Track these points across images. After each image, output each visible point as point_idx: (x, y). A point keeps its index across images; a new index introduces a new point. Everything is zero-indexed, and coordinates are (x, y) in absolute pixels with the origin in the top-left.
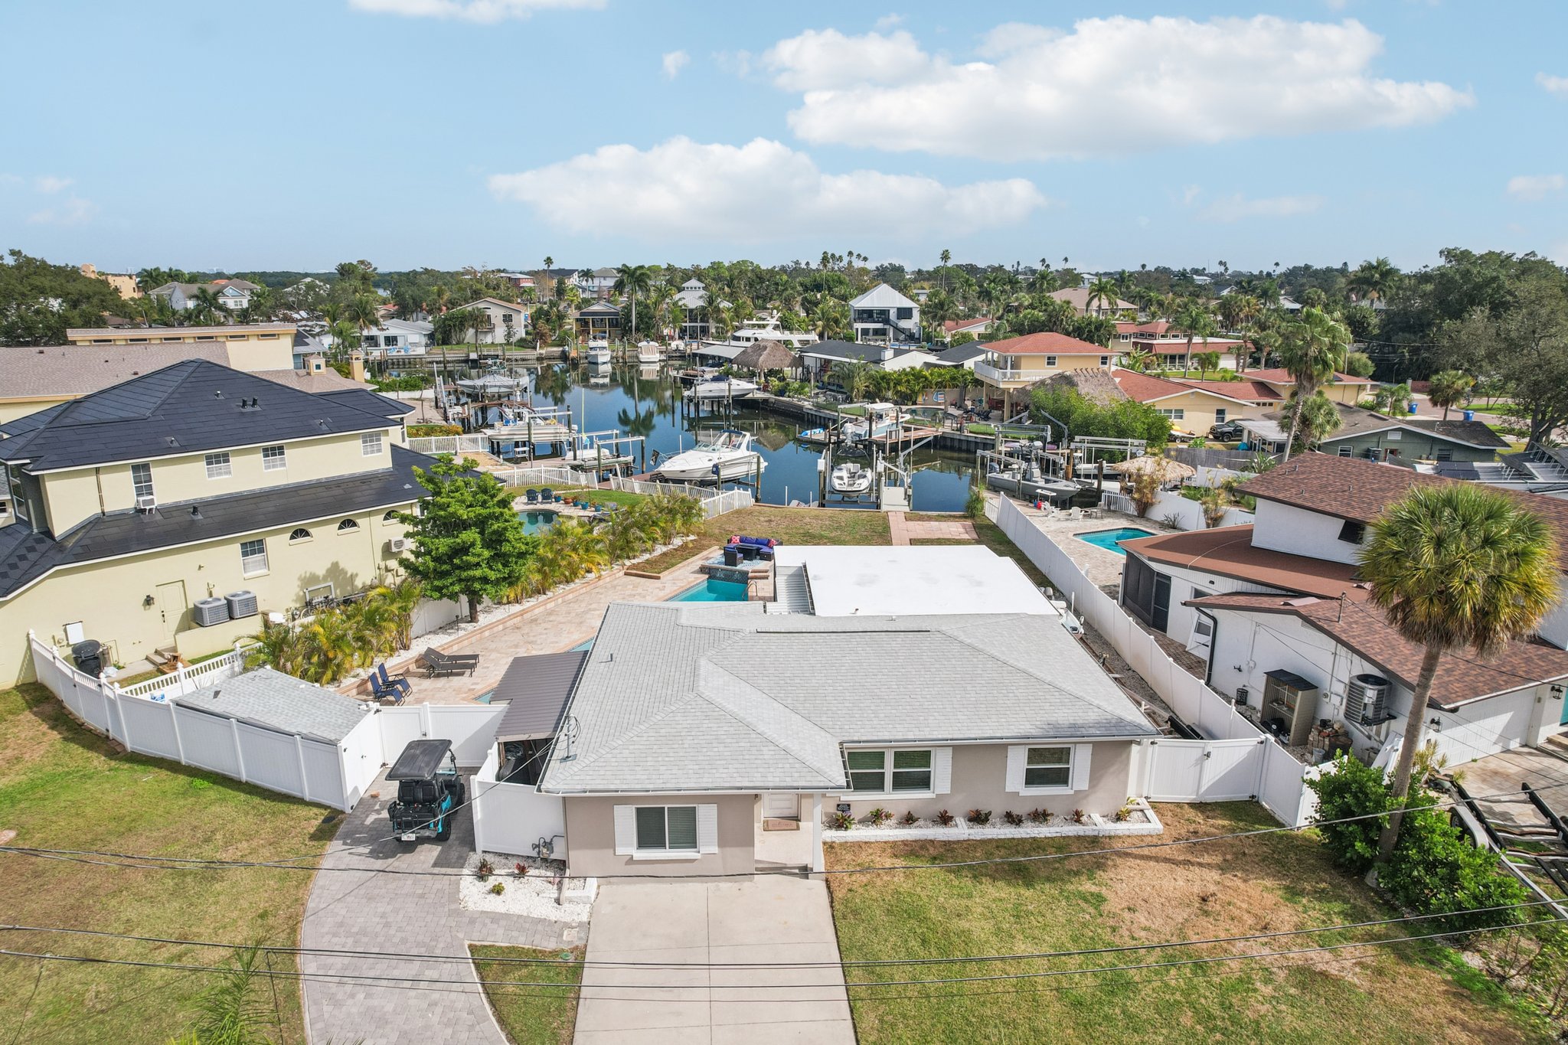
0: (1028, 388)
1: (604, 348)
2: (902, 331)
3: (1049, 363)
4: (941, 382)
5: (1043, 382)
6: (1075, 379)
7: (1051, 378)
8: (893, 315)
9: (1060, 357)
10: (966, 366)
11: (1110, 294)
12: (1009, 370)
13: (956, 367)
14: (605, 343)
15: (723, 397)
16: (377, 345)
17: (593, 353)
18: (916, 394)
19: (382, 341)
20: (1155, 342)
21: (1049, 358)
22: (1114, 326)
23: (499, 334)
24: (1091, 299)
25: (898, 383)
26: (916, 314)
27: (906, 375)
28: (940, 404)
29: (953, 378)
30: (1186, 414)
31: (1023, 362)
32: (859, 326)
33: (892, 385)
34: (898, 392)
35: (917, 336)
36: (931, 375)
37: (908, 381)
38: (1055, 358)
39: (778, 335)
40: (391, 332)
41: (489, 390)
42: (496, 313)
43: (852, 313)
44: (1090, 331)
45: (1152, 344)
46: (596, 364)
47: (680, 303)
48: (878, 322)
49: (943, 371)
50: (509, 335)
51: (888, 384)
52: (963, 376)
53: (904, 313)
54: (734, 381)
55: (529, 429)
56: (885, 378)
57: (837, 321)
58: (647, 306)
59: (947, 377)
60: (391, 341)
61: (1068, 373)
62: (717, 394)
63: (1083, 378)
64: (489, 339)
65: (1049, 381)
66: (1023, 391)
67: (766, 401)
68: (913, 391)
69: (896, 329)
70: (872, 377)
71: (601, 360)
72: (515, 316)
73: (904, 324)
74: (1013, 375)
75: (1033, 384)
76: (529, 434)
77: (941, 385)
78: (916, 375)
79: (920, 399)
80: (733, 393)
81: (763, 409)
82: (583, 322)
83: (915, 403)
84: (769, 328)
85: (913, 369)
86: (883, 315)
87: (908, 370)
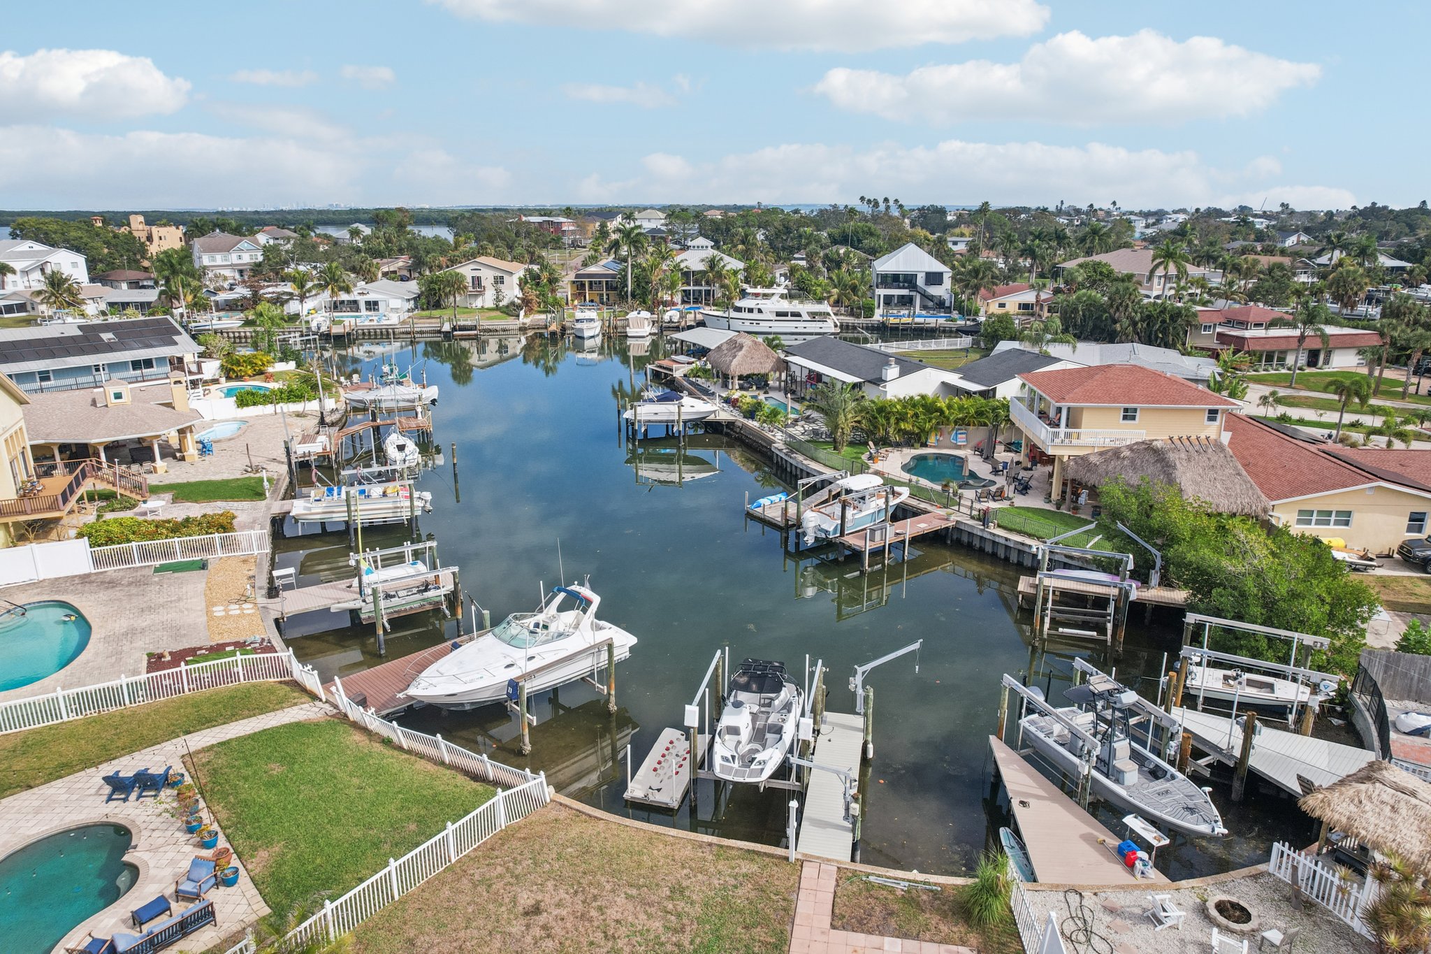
0: (1094, 459)
1: (592, 320)
2: (931, 298)
3: (1125, 418)
4: (963, 419)
5: (1116, 453)
6: (1172, 456)
7: (1130, 448)
8: (920, 281)
9: (1142, 409)
10: (999, 395)
12: (1063, 429)
13: (982, 394)
14: (593, 314)
17: (578, 326)
18: (927, 433)
20: (1247, 334)
21: (1126, 410)
22: (1195, 315)
23: (488, 300)
24: (1157, 266)
25: (902, 418)
26: (947, 282)
27: (914, 406)
28: (959, 447)
29: (980, 413)
30: (1355, 518)
31: (1086, 418)
32: (882, 292)
33: (893, 420)
34: (900, 430)
35: (947, 304)
36: (949, 407)
37: (916, 415)
38: (1135, 410)
39: (785, 306)
42: (487, 276)
43: (874, 276)
46: (582, 338)
47: (682, 265)
48: (904, 288)
49: (966, 402)
50: (498, 299)
51: (888, 419)
52: (994, 409)
53: (935, 278)
54: (687, 401)
56: (883, 410)
57: (854, 289)
58: (644, 270)
59: (972, 411)
61: (1158, 444)
62: (665, 418)
63: (1183, 455)
64: (479, 303)
65: (1127, 453)
66: (1082, 461)
67: (730, 424)
68: (922, 430)
69: (925, 296)
70: (863, 409)
71: (587, 334)
72: (506, 278)
73: (934, 291)
74: (1068, 435)
75: (1101, 454)
77: (962, 422)
78: (926, 407)
79: (932, 440)
80: (683, 417)
82: (579, 286)
83: (924, 445)
84: (776, 298)
85: (923, 397)
86: (908, 280)
87: (917, 398)
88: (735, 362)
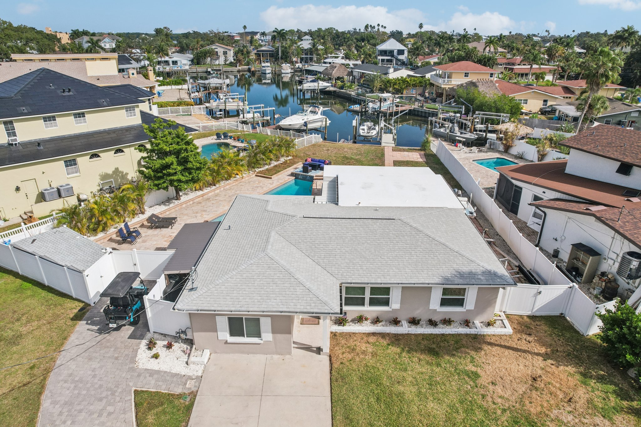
0: (455, 88)
1: (269, 66)
2: (400, 60)
3: (465, 76)
4: (415, 84)
5: (462, 85)
6: (477, 84)
7: (466, 83)
8: (395, 53)
9: (470, 73)
10: (427, 77)
11: (495, 44)
12: (446, 79)
13: (422, 77)
14: (268, 64)
15: (315, 89)
16: (169, 65)
17: (264, 69)
18: (403, 89)
19: (171, 63)
20: (515, 67)
21: (466, 74)
22: (496, 59)
23: (221, 61)
24: (486, 47)
25: (395, 84)
26: (406, 53)
27: (399, 80)
28: (414, 94)
29: (420, 82)
30: (529, 101)
31: (453, 76)
32: (380, 58)
33: (392, 85)
34: (395, 88)
35: (406, 63)
36: (410, 80)
37: (400, 83)
38: (468, 74)
39: (343, 61)
40: (175, 59)
41: (211, 85)
42: (220, 51)
43: (377, 51)
44: (485, 62)
45: (513, 68)
46: (265, 74)
47: (301, 46)
48: (389, 56)
49: (416, 79)
50: (226, 61)
51: (390, 84)
52: (425, 81)
53: (401, 52)
54: (321, 82)
55: (225, 104)
56: (389, 81)
57: (370, 55)
58: (286, 48)
59: (418, 81)
60: (175, 63)
61: (474, 81)
62: (313, 88)
63: (481, 84)
64: (217, 62)
65: (465, 85)
66: (452, 89)
67: (335, 92)
68: (401, 88)
69: (397, 60)
70: (383, 81)
71: (267, 72)
72: (228, 52)
73: (401, 57)
74: (448, 81)
75: (458, 86)
76: (225, 106)
77: (415, 86)
78: (403, 80)
79: (405, 92)
80: (320, 88)
81: (333, 95)
82: (258, 55)
83: (402, 94)
84: (340, 58)
85: (402, 77)
86: (391, 53)
87: (400, 78)
88: (334, 72)
